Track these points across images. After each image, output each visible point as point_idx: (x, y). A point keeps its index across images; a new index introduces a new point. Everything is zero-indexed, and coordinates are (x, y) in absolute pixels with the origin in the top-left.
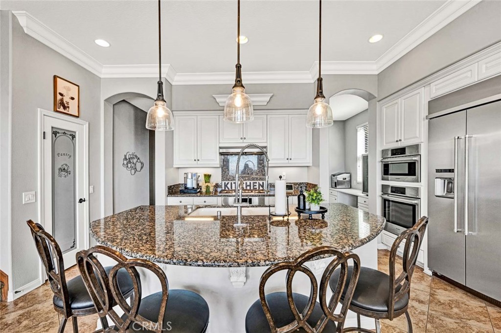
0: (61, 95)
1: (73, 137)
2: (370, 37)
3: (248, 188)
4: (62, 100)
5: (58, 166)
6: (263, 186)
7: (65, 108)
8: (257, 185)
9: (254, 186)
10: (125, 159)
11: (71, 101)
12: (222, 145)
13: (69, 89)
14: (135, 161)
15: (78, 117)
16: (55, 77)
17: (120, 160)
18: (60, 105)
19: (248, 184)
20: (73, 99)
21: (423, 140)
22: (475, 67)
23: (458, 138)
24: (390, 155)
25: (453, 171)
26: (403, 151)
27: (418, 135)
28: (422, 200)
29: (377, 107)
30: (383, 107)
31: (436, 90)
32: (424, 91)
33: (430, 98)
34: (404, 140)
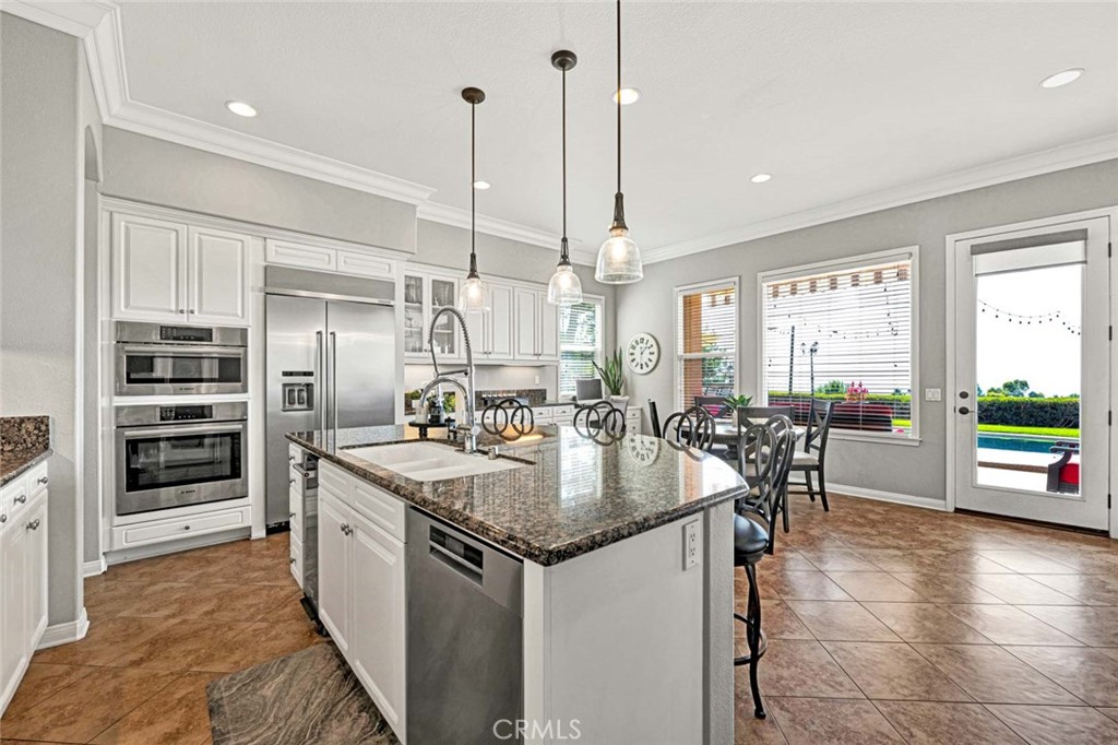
21: (251, 323)
22: (333, 253)
23: (319, 333)
24: (156, 337)
25: (310, 374)
26: (204, 335)
27: (240, 313)
28: (250, 422)
29: (100, 206)
30: (116, 216)
31: (277, 252)
32: (253, 244)
33: (265, 260)
34: (200, 312)
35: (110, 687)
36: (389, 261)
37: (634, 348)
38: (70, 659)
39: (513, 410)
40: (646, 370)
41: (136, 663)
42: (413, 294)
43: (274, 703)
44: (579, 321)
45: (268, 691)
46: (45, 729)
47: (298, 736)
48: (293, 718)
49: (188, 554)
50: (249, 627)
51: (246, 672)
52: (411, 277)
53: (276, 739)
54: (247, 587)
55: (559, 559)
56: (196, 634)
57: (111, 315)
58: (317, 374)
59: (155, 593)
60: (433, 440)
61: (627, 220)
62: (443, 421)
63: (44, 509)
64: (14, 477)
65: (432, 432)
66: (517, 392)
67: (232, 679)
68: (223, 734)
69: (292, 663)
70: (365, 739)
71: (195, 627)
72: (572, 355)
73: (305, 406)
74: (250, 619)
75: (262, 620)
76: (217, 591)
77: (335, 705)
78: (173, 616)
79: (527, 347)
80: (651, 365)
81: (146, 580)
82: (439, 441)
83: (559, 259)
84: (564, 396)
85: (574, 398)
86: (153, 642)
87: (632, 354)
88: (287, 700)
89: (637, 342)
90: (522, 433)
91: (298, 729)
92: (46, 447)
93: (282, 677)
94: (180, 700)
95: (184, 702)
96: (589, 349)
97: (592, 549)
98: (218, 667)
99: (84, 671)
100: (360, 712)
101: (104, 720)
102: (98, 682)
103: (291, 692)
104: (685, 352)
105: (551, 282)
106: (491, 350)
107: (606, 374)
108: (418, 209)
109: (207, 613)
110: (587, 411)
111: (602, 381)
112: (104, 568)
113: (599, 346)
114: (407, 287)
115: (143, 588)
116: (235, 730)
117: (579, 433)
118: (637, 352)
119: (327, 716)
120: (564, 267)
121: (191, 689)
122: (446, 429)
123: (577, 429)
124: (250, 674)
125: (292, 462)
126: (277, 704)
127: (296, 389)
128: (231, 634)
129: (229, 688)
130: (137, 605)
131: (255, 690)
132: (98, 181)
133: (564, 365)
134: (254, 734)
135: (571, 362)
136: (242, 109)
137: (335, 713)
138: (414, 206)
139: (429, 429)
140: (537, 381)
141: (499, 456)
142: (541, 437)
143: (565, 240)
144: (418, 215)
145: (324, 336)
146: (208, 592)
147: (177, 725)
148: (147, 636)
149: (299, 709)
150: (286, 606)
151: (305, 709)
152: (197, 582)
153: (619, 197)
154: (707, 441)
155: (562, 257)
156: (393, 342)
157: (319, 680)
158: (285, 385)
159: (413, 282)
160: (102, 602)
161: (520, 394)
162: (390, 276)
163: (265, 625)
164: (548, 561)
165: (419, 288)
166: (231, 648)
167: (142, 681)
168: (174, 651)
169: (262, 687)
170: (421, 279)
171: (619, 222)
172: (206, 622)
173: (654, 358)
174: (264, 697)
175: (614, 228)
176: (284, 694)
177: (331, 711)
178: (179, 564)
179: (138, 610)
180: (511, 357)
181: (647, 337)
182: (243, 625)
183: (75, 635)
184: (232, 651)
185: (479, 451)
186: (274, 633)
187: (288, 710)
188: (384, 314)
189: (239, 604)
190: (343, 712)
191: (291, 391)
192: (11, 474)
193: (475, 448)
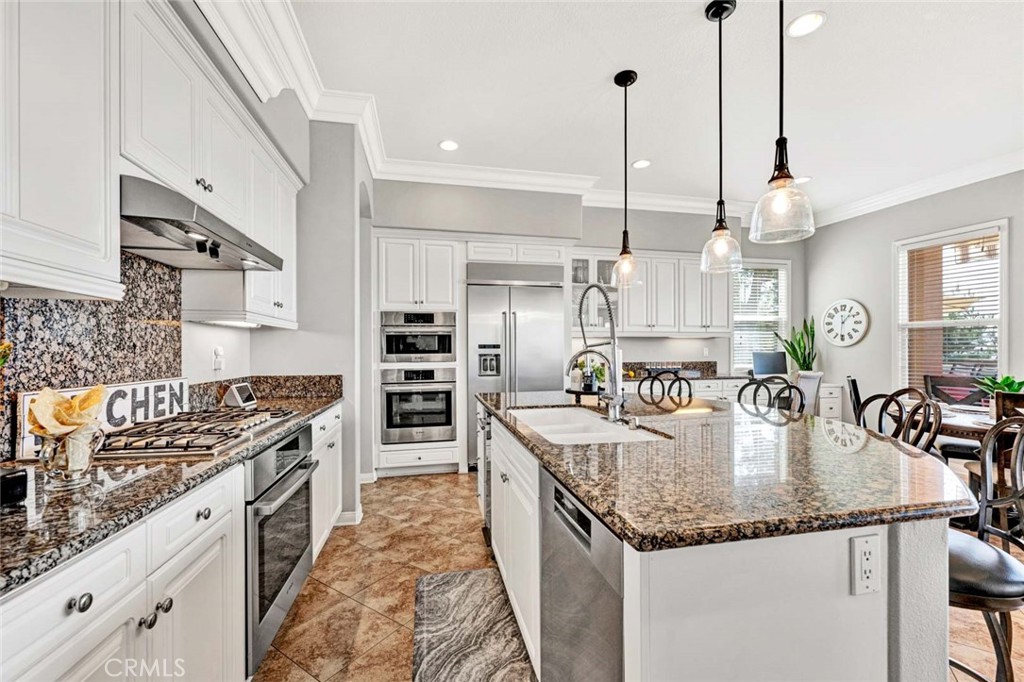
21: (457, 307)
22: (514, 247)
23: (504, 313)
24: (402, 321)
25: (497, 347)
26: (428, 318)
27: (451, 300)
28: (457, 383)
29: (372, 235)
30: (381, 240)
31: (475, 252)
32: (459, 247)
33: (467, 259)
34: (427, 301)
35: (366, 562)
36: (557, 248)
37: (831, 316)
38: (351, 536)
39: (670, 382)
40: (848, 341)
41: (382, 549)
42: (580, 275)
43: (455, 606)
44: (763, 289)
45: (453, 595)
46: (333, 580)
47: (466, 640)
48: (465, 623)
49: (420, 478)
50: (449, 541)
51: (441, 576)
52: (578, 260)
53: (452, 636)
54: (450, 510)
55: (654, 547)
56: (416, 538)
57: (378, 308)
58: (502, 347)
59: (398, 502)
60: (585, 407)
61: (792, 166)
62: (595, 389)
63: (340, 435)
64: (319, 413)
65: (586, 400)
66: (683, 364)
67: (432, 578)
68: (420, 619)
69: (472, 577)
70: (513, 662)
71: (417, 532)
72: (751, 325)
73: (494, 372)
74: (450, 535)
75: (456, 538)
76: (433, 509)
77: (495, 624)
78: (406, 521)
79: (694, 318)
80: (857, 337)
81: (396, 491)
82: (590, 408)
83: (714, 224)
84: (737, 369)
85: (750, 373)
86: (392, 537)
87: (829, 324)
88: (463, 607)
89: (836, 310)
90: (679, 405)
91: (467, 633)
92: (341, 396)
93: (462, 588)
94: (401, 584)
95: (403, 587)
96: (772, 318)
97: (699, 543)
98: (425, 567)
99: (357, 547)
100: (513, 636)
101: (361, 583)
102: (362, 556)
103: (466, 602)
104: (910, 320)
105: (705, 249)
106: (654, 323)
107: (792, 346)
108: (583, 198)
109: (425, 524)
110: (754, 386)
111: (787, 354)
112: (375, 479)
113: (783, 315)
114: (575, 269)
115: (393, 497)
116: (428, 619)
117: (745, 409)
118: (836, 321)
119: (489, 631)
120: (720, 232)
121: (408, 578)
122: (596, 397)
123: (742, 405)
124: (442, 578)
125: (479, 416)
126: (456, 609)
127: (489, 358)
128: (437, 543)
129: (429, 584)
130: (388, 509)
131: (444, 592)
132: (370, 217)
133: (738, 337)
134: (439, 626)
135: (746, 334)
136: (449, 146)
137: (495, 630)
138: (580, 196)
139: (582, 397)
140: (706, 352)
141: (639, 427)
142: (709, 410)
143: (721, 203)
144: (584, 204)
145: (508, 315)
146: (427, 508)
147: (396, 602)
148: (390, 531)
149: (470, 617)
150: (473, 531)
151: (474, 619)
152: (422, 499)
153: (781, 143)
154: (928, 431)
155: (718, 221)
156: (562, 319)
157: (487, 598)
158: (481, 355)
159: (580, 264)
160: (371, 502)
161: (686, 366)
162: (559, 261)
163: (457, 542)
164: (640, 546)
165: (586, 268)
166: (435, 554)
167: (383, 563)
168: (404, 547)
169: (449, 591)
170: (587, 261)
171: (781, 170)
172: (423, 531)
173: (862, 328)
174: (449, 600)
175: (773, 179)
176: (461, 602)
177: (491, 628)
178: (415, 484)
179: (389, 512)
180: (676, 330)
181: (849, 304)
182: (444, 539)
183: (355, 520)
184: (435, 556)
185: (622, 420)
186: (463, 550)
187: (463, 615)
188: (554, 294)
189: (445, 522)
190: (500, 632)
191: (485, 360)
192: (317, 411)
193: (618, 417)
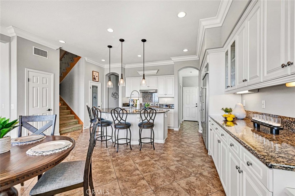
0: (94, 76)
1: (97, 87)
2: (184, 50)
3: (152, 105)
4: (94, 77)
5: (94, 96)
6: (157, 105)
7: (95, 79)
8: (155, 104)
9: (154, 105)
10: (112, 94)
11: (96, 77)
12: (141, 89)
13: (96, 74)
14: (116, 95)
15: (98, 82)
16: (93, 71)
17: (110, 95)
18: (94, 79)
19: (152, 104)
20: (97, 76)
